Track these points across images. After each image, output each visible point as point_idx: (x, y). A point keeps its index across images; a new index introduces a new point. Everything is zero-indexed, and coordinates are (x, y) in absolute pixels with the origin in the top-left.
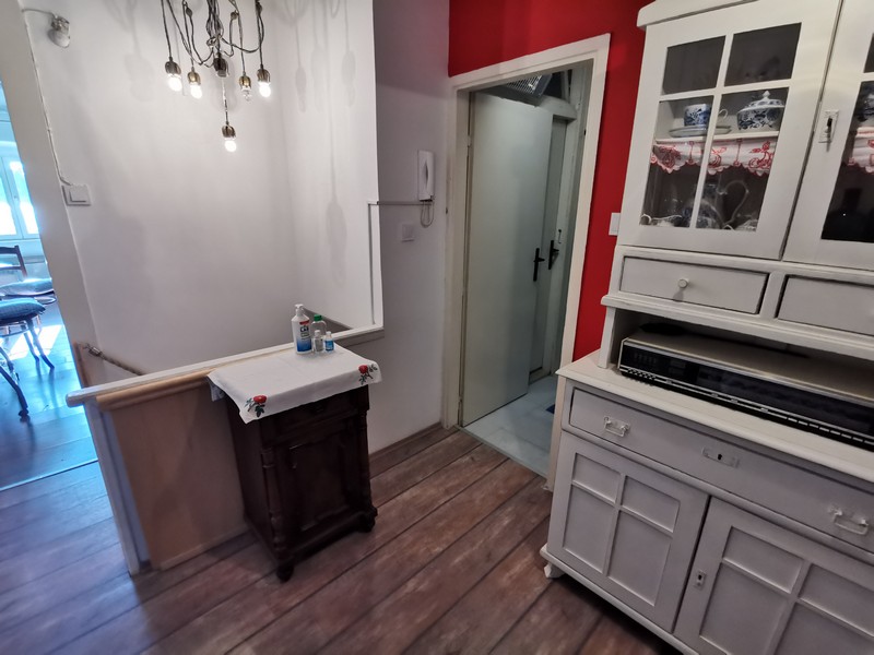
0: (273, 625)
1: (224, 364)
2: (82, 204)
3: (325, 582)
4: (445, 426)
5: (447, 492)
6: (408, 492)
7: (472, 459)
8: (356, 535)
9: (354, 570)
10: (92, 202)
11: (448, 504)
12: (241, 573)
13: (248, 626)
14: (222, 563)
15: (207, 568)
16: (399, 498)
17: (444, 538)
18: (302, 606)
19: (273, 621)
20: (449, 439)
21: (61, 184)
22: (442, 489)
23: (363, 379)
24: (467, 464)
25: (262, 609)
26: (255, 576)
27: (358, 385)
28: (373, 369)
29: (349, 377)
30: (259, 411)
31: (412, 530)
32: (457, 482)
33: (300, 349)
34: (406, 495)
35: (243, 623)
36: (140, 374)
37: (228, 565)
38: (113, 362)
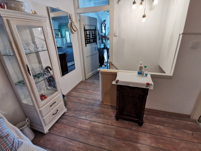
0: (109, 125)
1: (122, 72)
2: (116, 36)
3: (123, 127)
4: (191, 118)
5: (172, 135)
6: (159, 126)
7: (193, 134)
8: (137, 124)
9: (130, 130)
10: (118, 36)
11: (169, 138)
12: (112, 113)
13: (106, 122)
14: (111, 109)
15: (109, 108)
16: (155, 125)
17: (159, 145)
18: (116, 127)
19: (110, 125)
20: (189, 123)
21: (114, 32)
22: (171, 133)
23: (147, 87)
24: (188, 134)
25: (110, 121)
26: (114, 116)
27: (145, 87)
28: (151, 85)
29: (143, 84)
30: (117, 83)
31: (152, 135)
32: (179, 135)
33: (138, 73)
34: (158, 126)
35: (106, 121)
36: (117, 69)
37: (112, 110)
38: (114, 66)
